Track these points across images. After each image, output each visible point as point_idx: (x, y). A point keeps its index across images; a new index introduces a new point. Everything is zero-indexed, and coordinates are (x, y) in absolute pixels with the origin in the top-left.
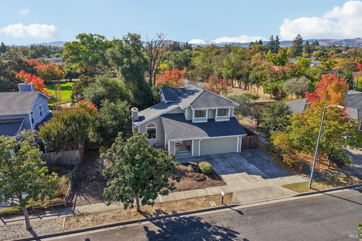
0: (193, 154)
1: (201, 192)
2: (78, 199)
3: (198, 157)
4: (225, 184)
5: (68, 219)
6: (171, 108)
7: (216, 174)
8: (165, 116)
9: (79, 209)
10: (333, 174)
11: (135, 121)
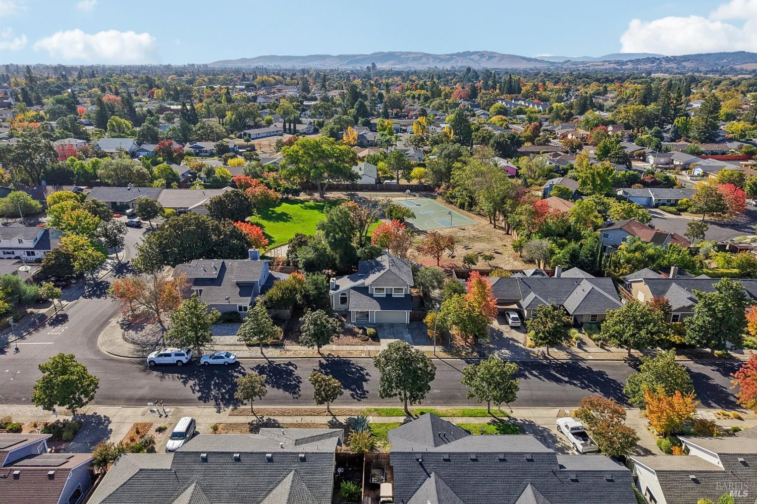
0: (369, 321)
1: (360, 348)
2: (286, 342)
3: (374, 324)
4: (379, 345)
5: (280, 351)
6: (360, 282)
7: (378, 338)
8: (354, 288)
9: (287, 347)
10: (463, 348)
11: (332, 290)
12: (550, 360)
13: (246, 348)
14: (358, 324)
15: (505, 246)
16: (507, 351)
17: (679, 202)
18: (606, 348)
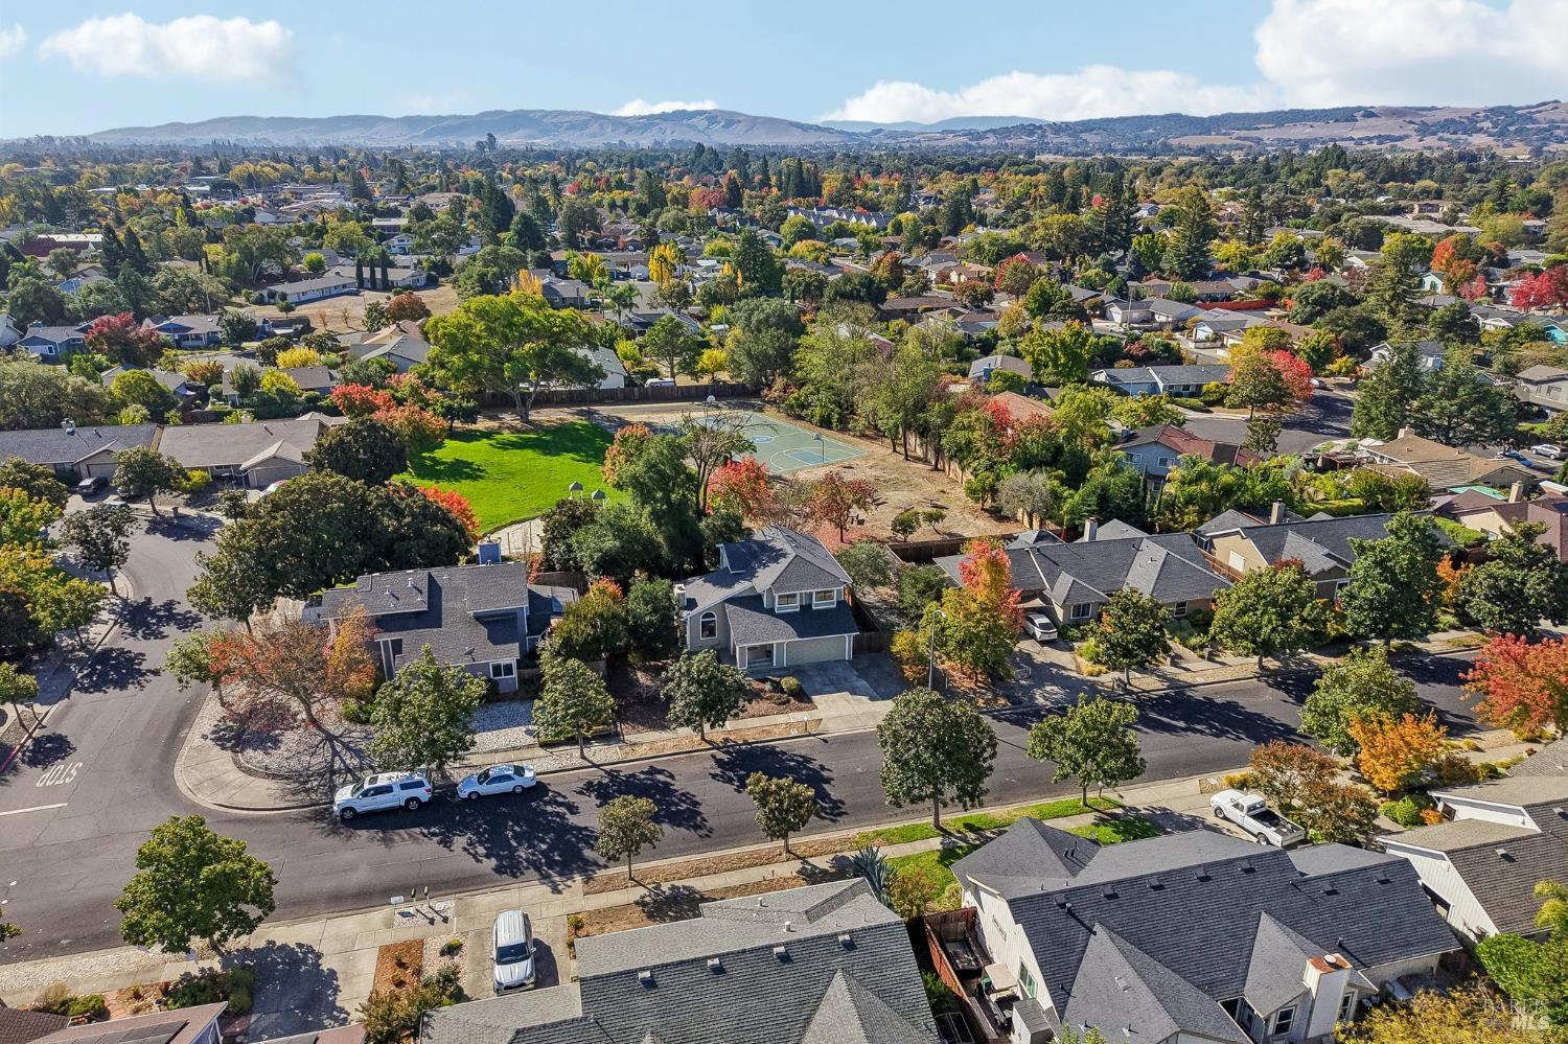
0: (774, 664)
1: (781, 719)
2: (623, 728)
4: (816, 708)
5: (620, 748)
6: (740, 587)
7: (806, 695)
8: (731, 601)
9: (630, 738)
10: (975, 694)
11: (683, 609)
12: (1136, 693)
13: (541, 752)
14: (754, 673)
15: (943, 492)
16: (1055, 688)
17: (1204, 389)
18: (1217, 659)
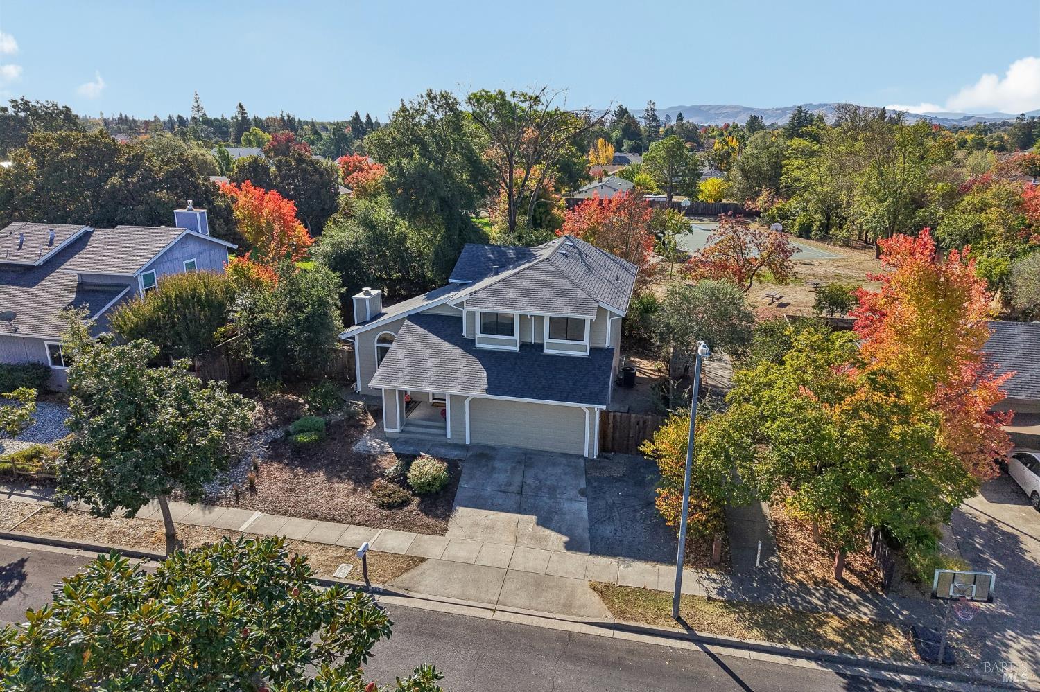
0: (449, 436)
3: (463, 447)
4: (442, 532)
8: (418, 318)
11: (358, 325)
14: (406, 442)
